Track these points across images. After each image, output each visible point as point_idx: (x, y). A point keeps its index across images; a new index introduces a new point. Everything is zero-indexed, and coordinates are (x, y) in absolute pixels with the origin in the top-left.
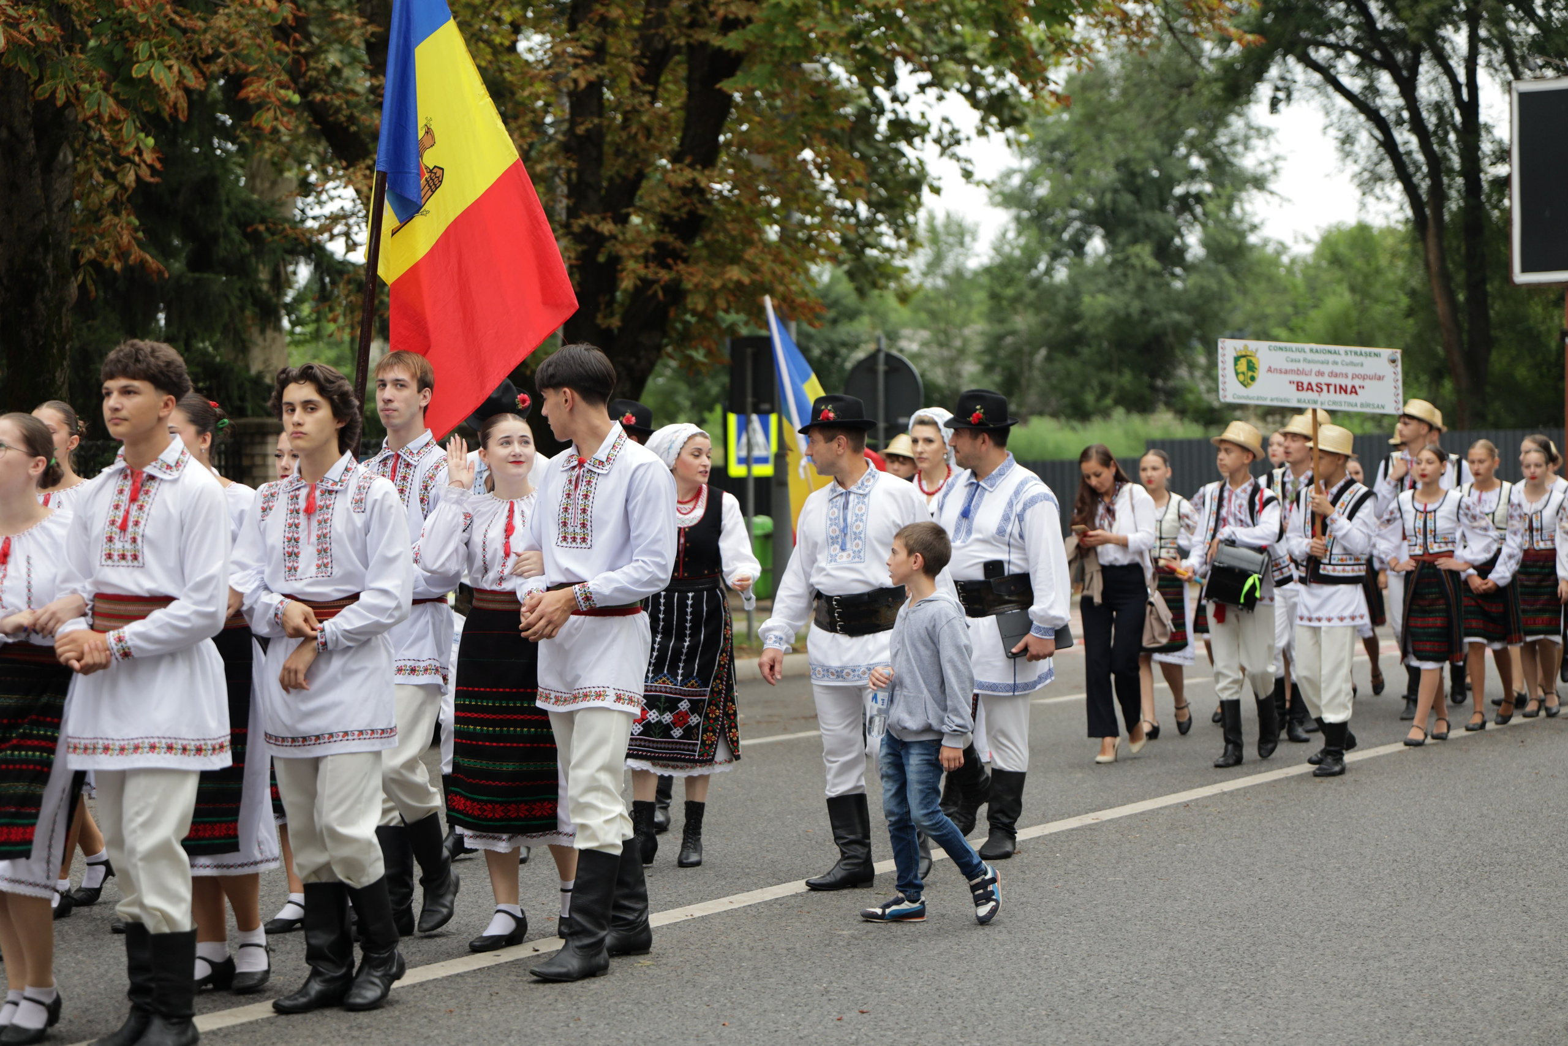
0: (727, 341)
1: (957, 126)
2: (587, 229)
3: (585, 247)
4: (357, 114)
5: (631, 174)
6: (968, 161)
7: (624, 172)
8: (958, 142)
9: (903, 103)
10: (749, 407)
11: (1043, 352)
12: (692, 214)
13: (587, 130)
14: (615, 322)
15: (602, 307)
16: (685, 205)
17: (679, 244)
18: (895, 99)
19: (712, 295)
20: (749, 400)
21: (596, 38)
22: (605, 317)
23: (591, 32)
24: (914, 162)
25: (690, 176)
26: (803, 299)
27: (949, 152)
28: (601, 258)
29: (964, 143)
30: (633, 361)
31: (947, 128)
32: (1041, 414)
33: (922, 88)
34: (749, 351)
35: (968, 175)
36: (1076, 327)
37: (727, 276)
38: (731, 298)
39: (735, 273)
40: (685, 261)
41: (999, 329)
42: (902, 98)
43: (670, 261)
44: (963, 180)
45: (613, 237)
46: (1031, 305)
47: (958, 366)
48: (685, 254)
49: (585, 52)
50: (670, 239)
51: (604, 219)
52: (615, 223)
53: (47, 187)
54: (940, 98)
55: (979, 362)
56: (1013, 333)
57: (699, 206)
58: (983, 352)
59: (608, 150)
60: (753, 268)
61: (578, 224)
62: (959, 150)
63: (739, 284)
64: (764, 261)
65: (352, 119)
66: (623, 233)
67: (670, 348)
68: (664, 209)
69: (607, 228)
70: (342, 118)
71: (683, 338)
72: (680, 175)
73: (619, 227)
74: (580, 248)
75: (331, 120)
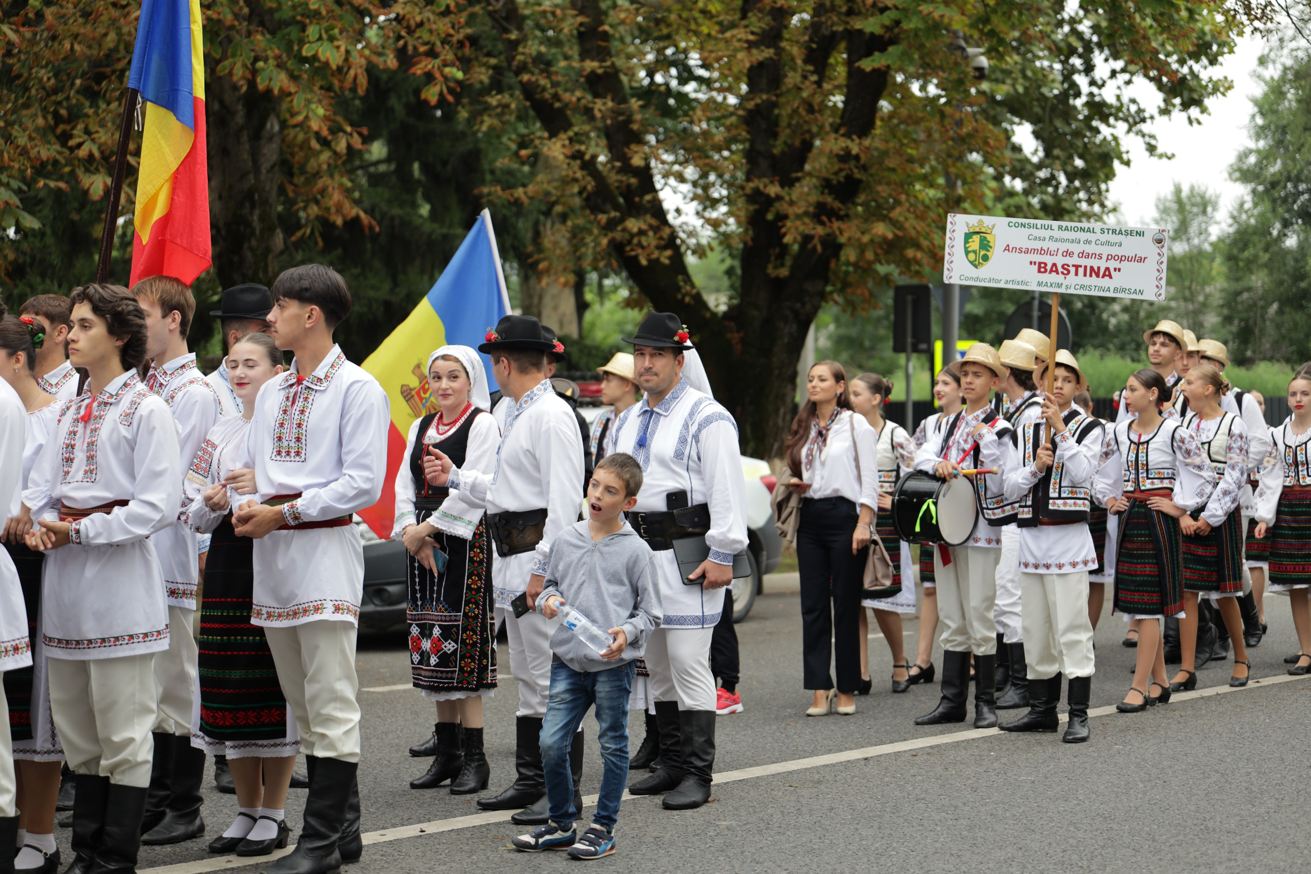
0: (888, 287)
1: (1142, 107)
2: (757, 192)
3: (756, 207)
4: (560, 91)
6: (1152, 137)
7: (789, 142)
8: (1143, 120)
9: (1100, 87)
10: (909, 346)
11: (1275, 306)
12: (849, 178)
13: (757, 105)
14: (785, 272)
15: (773, 258)
16: (841, 170)
17: (837, 205)
18: (1093, 83)
19: (862, 248)
20: (909, 340)
21: (763, 25)
22: (775, 267)
23: (760, 20)
24: (1109, 138)
25: (844, 145)
27: (1134, 129)
28: (770, 217)
29: (1149, 121)
30: (798, 305)
31: (1133, 108)
32: (1271, 359)
33: (1114, 74)
34: (909, 298)
35: (1151, 149)
36: (1303, 285)
37: (874, 231)
38: (879, 251)
39: (881, 229)
40: (840, 218)
41: (1239, 286)
42: (1100, 82)
44: (1147, 154)
45: (779, 198)
46: (1265, 265)
47: (1201, 318)
48: (842, 213)
49: (751, 37)
50: (829, 199)
51: (772, 182)
52: (782, 186)
53: (255, 152)
54: (1128, 82)
55: (1219, 315)
56: (1249, 289)
57: (856, 171)
58: (1222, 306)
60: (895, 223)
61: (751, 187)
62: (1145, 127)
63: (885, 239)
64: (906, 219)
65: (556, 97)
66: (789, 195)
67: (836, 296)
68: (824, 174)
69: (773, 190)
70: (547, 96)
71: (845, 286)
72: (835, 144)
73: (787, 189)
74: (752, 208)
75: (537, 96)
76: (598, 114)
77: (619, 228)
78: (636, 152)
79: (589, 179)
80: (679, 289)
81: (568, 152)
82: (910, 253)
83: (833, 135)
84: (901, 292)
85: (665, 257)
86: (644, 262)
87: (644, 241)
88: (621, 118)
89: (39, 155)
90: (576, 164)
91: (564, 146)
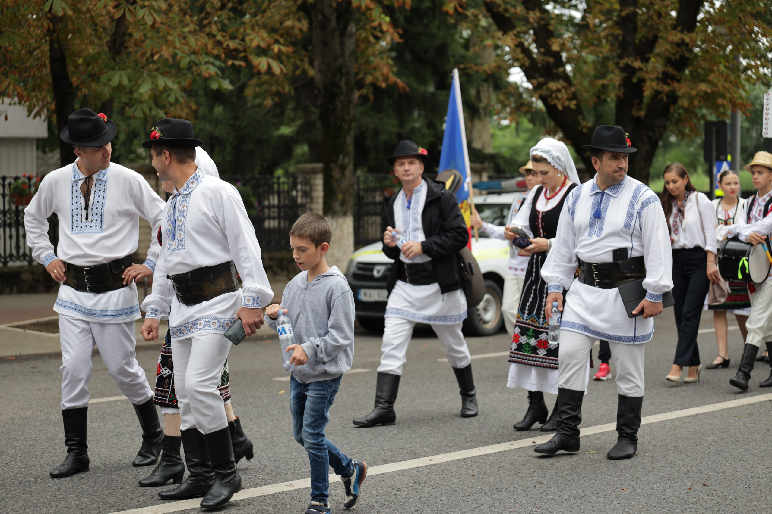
0: (702, 122)
2: (627, 66)
3: (626, 74)
4: (509, 7)
5: (650, 36)
7: (646, 35)
10: (714, 159)
12: (682, 57)
13: (627, 14)
14: (642, 113)
15: (635, 105)
16: (678, 52)
17: (675, 73)
19: (692, 99)
20: (714, 153)
22: (637, 111)
25: (680, 37)
26: (740, 101)
28: (635, 80)
30: (651, 133)
34: (714, 129)
37: (700, 88)
38: (702, 100)
39: (703, 87)
40: (678, 81)
43: (669, 81)
45: (640, 69)
48: (678, 78)
50: (670, 70)
51: (636, 60)
52: (642, 61)
53: (342, 44)
57: (686, 53)
59: (639, 23)
60: (711, 83)
61: (622, 63)
63: (706, 93)
64: (718, 81)
65: (506, 10)
66: (646, 67)
67: (671, 128)
68: (667, 54)
69: (637, 64)
70: (501, 9)
71: (679, 121)
72: (676, 36)
73: (644, 64)
74: (623, 75)
75: (495, 10)
76: (531, 20)
77: (545, 87)
78: (553, 43)
79: (526, 59)
80: (579, 124)
81: (516, 42)
82: (720, 101)
83: (674, 32)
84: (709, 125)
85: (573, 104)
86: (560, 107)
87: (560, 96)
88: (543, 23)
89: (228, 45)
90: (519, 50)
91: (512, 39)
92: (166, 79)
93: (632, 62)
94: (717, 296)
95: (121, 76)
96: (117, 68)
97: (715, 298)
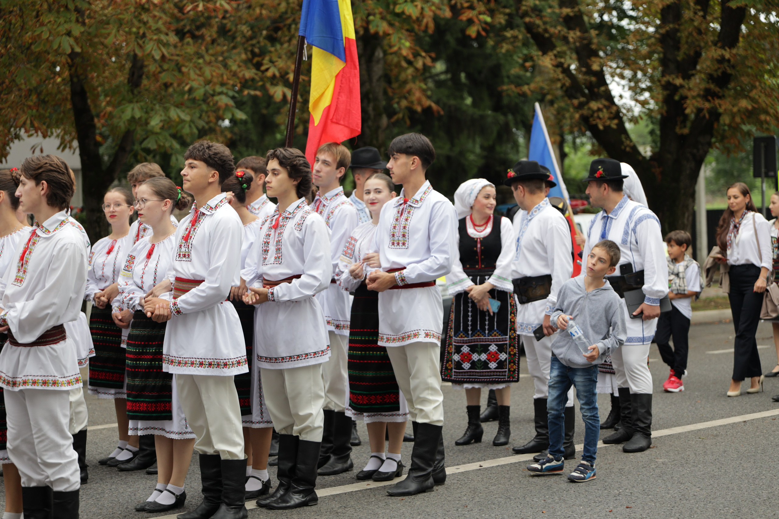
2: (668, 83)
3: (668, 92)
4: (548, 27)
5: (693, 53)
7: (687, 52)
10: (764, 174)
12: (724, 73)
13: (667, 31)
14: (686, 131)
15: (679, 123)
16: (719, 68)
17: (717, 89)
19: (733, 116)
20: (763, 170)
22: (681, 128)
25: (720, 53)
28: (677, 98)
30: (695, 151)
34: (762, 145)
37: (740, 105)
38: (743, 116)
39: (744, 104)
40: (719, 97)
45: (682, 86)
48: (720, 94)
50: (712, 86)
51: (677, 77)
52: (684, 79)
57: (728, 69)
60: (752, 100)
61: (665, 80)
63: (747, 109)
64: (759, 97)
65: (546, 31)
66: (688, 84)
67: (717, 144)
68: (709, 71)
69: (678, 81)
70: (540, 30)
71: (723, 138)
72: (715, 53)
73: (686, 81)
74: (665, 93)
75: (535, 31)
76: (571, 40)
77: (586, 107)
78: (594, 62)
79: (567, 79)
80: (622, 143)
81: (554, 63)
82: (763, 117)
83: (713, 48)
84: (757, 140)
85: (614, 124)
86: (601, 127)
87: (601, 115)
88: (585, 42)
89: (244, 75)
90: (559, 70)
91: (551, 60)
92: (178, 111)
93: (673, 79)
94: (769, 311)
95: (133, 109)
96: (135, 100)
97: (768, 312)
